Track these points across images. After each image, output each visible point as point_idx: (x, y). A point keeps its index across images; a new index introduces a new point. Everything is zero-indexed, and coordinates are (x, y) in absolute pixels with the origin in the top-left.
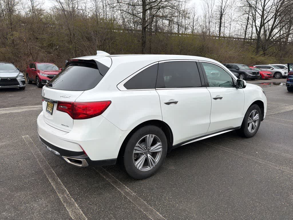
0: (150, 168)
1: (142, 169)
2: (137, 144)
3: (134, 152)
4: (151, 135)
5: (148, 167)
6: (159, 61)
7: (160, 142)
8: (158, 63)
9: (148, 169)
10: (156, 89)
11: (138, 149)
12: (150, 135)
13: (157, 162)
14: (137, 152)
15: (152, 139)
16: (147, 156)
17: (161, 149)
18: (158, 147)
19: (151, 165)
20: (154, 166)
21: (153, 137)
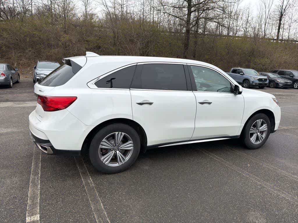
0: (119, 164)
1: (109, 164)
2: (104, 140)
3: (101, 146)
4: (120, 133)
5: (116, 163)
6: (137, 63)
7: (131, 141)
8: (136, 64)
9: (116, 165)
10: (131, 89)
11: (105, 144)
12: (118, 133)
13: (127, 160)
14: (104, 147)
15: (122, 137)
16: (116, 153)
17: (132, 147)
18: (129, 146)
19: (120, 162)
20: (123, 163)
21: (122, 135)
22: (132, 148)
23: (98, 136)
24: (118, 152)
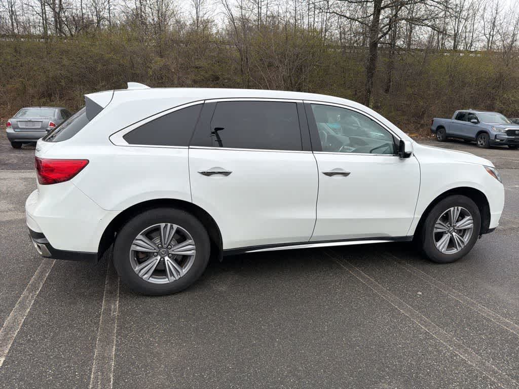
0: (169, 280)
1: (151, 279)
2: (139, 236)
3: (133, 248)
4: (169, 224)
5: (164, 278)
6: (205, 100)
7: (191, 240)
8: (203, 102)
9: (163, 281)
11: (141, 244)
12: (166, 225)
13: (185, 273)
14: (139, 248)
15: (173, 232)
16: (164, 260)
17: (193, 251)
18: (188, 248)
19: (171, 277)
20: (177, 278)
21: (173, 228)
22: (193, 253)
23: (127, 228)
24: (167, 258)
